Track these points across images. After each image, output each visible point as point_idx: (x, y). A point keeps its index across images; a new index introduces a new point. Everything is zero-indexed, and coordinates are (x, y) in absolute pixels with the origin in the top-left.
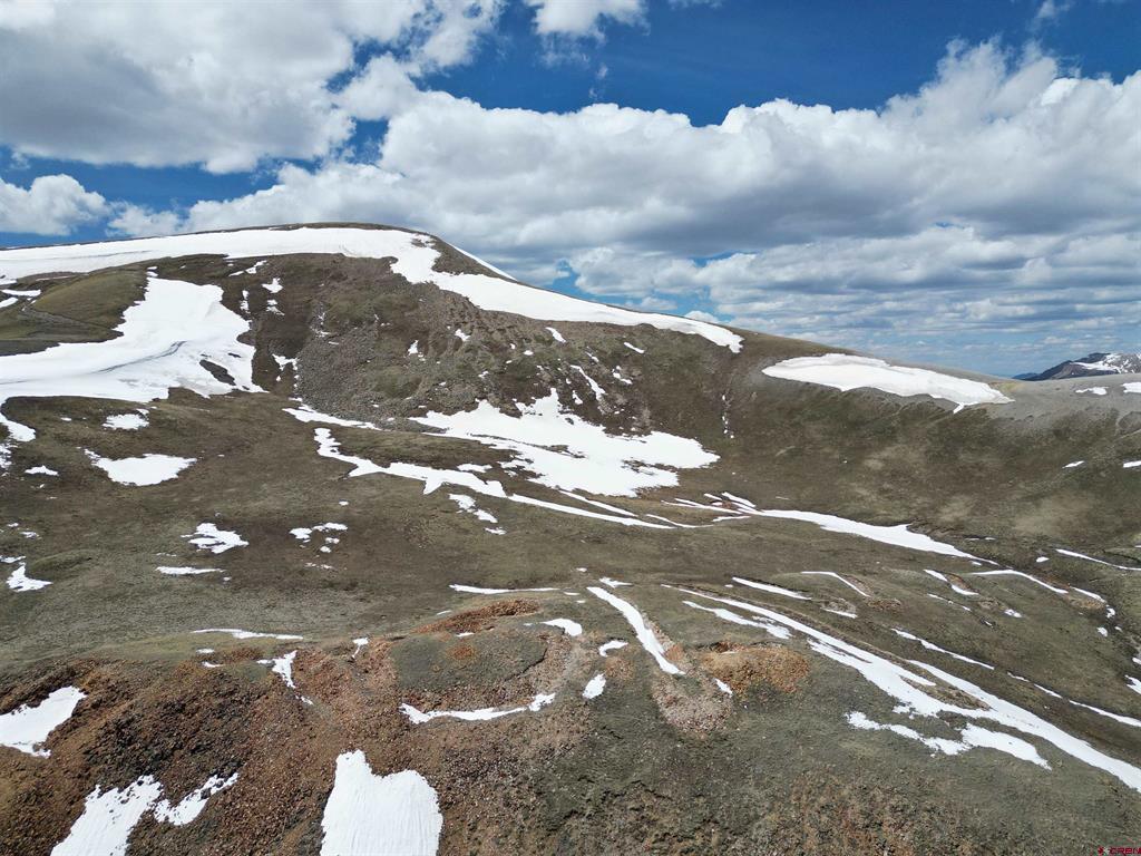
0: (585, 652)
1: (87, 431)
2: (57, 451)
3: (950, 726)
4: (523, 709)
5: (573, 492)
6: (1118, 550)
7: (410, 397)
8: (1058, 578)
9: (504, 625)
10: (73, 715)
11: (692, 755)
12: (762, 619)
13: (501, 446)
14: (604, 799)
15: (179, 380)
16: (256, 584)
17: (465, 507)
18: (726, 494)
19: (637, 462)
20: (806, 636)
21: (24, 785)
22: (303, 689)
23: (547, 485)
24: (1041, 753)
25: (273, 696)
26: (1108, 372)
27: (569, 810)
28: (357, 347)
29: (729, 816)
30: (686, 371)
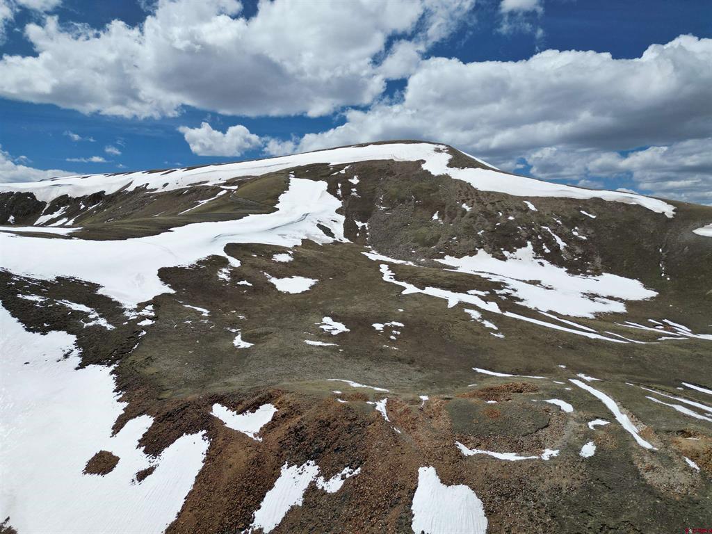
0: (578, 425)
1: (264, 262)
2: (251, 272)
4: (537, 457)
5: (548, 312)
7: (434, 246)
9: (518, 399)
10: (272, 420)
11: (670, 510)
13: (494, 279)
15: (307, 235)
16: (357, 355)
17: (475, 318)
19: (592, 294)
21: (251, 455)
22: (394, 422)
23: (528, 306)
25: (378, 424)
28: (402, 215)
30: (630, 231)
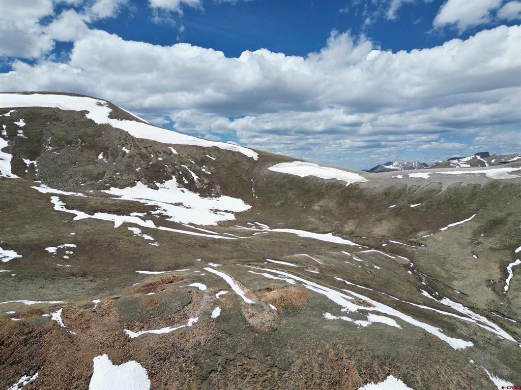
0: (209, 297)
3: (362, 315)
4: (184, 326)
5: (188, 224)
6: (412, 240)
7: (101, 180)
8: (391, 252)
11: (263, 338)
12: (282, 276)
13: (150, 203)
14: (226, 363)
16: (31, 276)
17: (137, 233)
18: (256, 223)
19: (216, 210)
20: (301, 282)
22: (70, 327)
23: (175, 221)
24: (398, 323)
26: (394, 170)
27: (211, 369)
28: (70, 155)
29: (281, 363)
30: (235, 168)
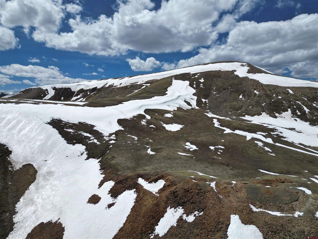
1: (161, 117)
4: (291, 215)
5: (299, 144)
7: (240, 111)
9: (282, 186)
10: (163, 187)
13: (270, 127)
15: (179, 105)
16: (202, 160)
17: (260, 146)
21: (154, 201)
22: (219, 193)
23: (288, 141)
25: (211, 193)
28: (224, 96)
